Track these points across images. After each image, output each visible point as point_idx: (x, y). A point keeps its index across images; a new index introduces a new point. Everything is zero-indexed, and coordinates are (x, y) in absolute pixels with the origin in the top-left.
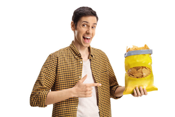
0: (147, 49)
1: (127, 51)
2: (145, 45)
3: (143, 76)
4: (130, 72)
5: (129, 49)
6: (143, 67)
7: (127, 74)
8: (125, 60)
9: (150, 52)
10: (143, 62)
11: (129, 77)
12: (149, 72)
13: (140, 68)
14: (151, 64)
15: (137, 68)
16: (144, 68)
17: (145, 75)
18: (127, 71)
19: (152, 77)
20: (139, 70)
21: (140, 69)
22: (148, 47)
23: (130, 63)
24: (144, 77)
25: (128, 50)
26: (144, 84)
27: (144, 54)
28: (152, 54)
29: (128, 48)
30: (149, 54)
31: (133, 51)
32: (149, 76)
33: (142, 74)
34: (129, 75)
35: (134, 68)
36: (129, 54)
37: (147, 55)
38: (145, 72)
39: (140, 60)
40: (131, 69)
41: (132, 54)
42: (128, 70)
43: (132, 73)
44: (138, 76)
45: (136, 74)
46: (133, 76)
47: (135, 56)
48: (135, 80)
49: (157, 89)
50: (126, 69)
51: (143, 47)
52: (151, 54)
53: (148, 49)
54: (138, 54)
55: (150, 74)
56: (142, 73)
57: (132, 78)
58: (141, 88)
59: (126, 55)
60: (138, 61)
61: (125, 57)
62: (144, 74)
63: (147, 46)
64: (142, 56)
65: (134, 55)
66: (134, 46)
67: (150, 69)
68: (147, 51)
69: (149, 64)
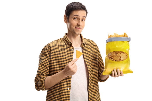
0: (126, 37)
1: (109, 38)
2: (125, 34)
3: (121, 60)
4: (110, 55)
5: (111, 36)
6: (121, 52)
7: (107, 57)
8: (107, 44)
9: (129, 40)
10: (122, 48)
11: (109, 60)
12: (126, 57)
13: (119, 53)
14: (129, 50)
15: (116, 53)
16: (123, 53)
17: (123, 60)
18: (107, 54)
19: (128, 61)
20: (117, 55)
23: (111, 48)
24: (122, 61)
26: (121, 67)
27: (123, 41)
28: (130, 41)
29: (109, 35)
30: (128, 41)
31: (114, 37)
32: (126, 60)
33: (120, 58)
34: (109, 58)
35: (113, 52)
36: (110, 40)
37: (126, 42)
38: (123, 57)
39: (119, 46)
40: (111, 53)
41: (113, 40)
42: (109, 54)
43: (111, 56)
44: (116, 60)
45: (115, 58)
46: (113, 59)
47: (115, 43)
48: (113, 63)
50: (107, 53)
51: (123, 35)
52: (129, 41)
53: (127, 36)
54: (118, 40)
56: (120, 57)
57: (111, 61)
58: (119, 70)
59: (108, 41)
60: (117, 46)
61: (107, 43)
62: (122, 58)
63: (126, 34)
64: (121, 42)
65: (115, 41)
66: (115, 34)
67: (127, 54)
68: (126, 39)
69: (127, 50)
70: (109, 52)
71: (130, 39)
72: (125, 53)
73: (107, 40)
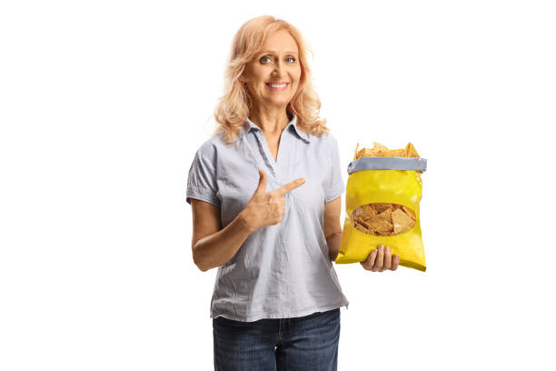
0: (413, 156)
1: (357, 158)
2: (409, 146)
3: (392, 230)
4: (360, 216)
5: (363, 151)
6: (395, 206)
7: (349, 222)
8: (349, 180)
9: (420, 167)
10: (398, 193)
11: (355, 229)
12: (411, 221)
13: (387, 208)
14: (420, 198)
15: (380, 208)
16: (399, 210)
17: (399, 230)
18: (351, 212)
20: (383, 214)
21: (388, 211)
22: (415, 151)
23: (361, 191)
24: (395, 234)
25: (360, 155)
27: (403, 171)
28: (425, 170)
29: (359, 150)
30: (417, 171)
31: (373, 156)
33: (391, 226)
34: (355, 226)
35: (370, 205)
36: (362, 164)
37: (411, 174)
38: (399, 220)
39: (390, 186)
40: (362, 207)
41: (370, 165)
42: (355, 211)
43: (363, 218)
44: (378, 229)
45: (375, 225)
46: (367, 228)
47: (377, 174)
49: (423, 269)
50: (348, 207)
51: (403, 151)
52: (421, 172)
53: (415, 155)
54: (386, 167)
55: (413, 227)
56: (392, 223)
57: (362, 233)
59: (353, 167)
60: (382, 187)
61: (350, 174)
62: (396, 226)
63: (413, 147)
64: (397, 174)
65: (375, 169)
66: (376, 145)
67: (413, 212)
68: (413, 163)
69: (414, 198)
70: (358, 206)
71: (424, 163)
72: (409, 209)
73: (350, 164)
